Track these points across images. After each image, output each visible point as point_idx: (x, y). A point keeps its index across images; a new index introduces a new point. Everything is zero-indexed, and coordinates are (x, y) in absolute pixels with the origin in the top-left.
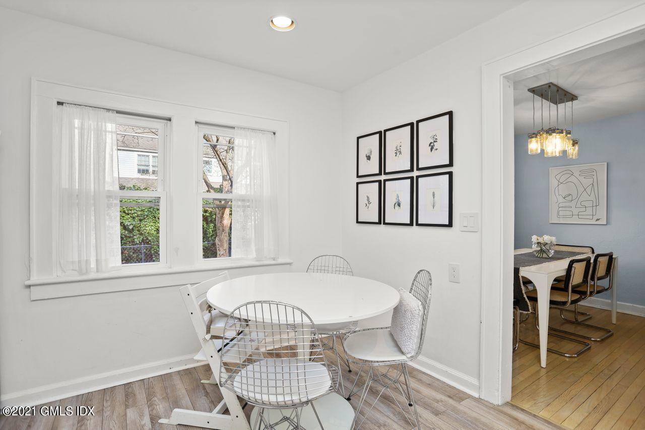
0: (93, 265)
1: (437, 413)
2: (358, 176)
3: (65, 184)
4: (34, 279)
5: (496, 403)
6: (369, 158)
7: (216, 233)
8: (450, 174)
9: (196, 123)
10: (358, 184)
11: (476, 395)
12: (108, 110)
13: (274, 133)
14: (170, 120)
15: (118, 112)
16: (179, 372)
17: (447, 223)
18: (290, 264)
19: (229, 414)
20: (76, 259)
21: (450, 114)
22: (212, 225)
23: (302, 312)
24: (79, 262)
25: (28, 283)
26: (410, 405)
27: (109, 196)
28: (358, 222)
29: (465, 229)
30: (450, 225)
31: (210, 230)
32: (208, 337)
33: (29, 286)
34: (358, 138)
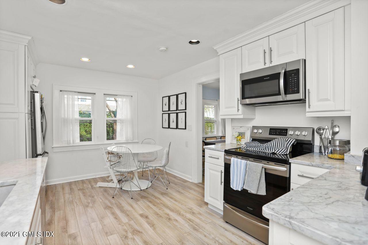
0: (72, 142)
1: (176, 184)
2: (163, 111)
3: (63, 116)
4: (54, 146)
5: (195, 183)
6: (166, 105)
7: (114, 132)
8: (186, 112)
9: (104, 94)
10: (163, 114)
11: (191, 181)
12: (75, 92)
13: (132, 96)
14: (95, 94)
15: (78, 92)
16: (99, 178)
17: (184, 128)
18: (138, 142)
19: (114, 183)
20: (66, 140)
21: (186, 93)
22: (111, 129)
23: (128, 149)
24: (67, 141)
25: (53, 147)
26: (169, 183)
27: (76, 119)
28: (163, 128)
29: (189, 130)
30: (185, 129)
31: (111, 131)
32: (108, 160)
33: (53, 148)
34: (163, 97)
